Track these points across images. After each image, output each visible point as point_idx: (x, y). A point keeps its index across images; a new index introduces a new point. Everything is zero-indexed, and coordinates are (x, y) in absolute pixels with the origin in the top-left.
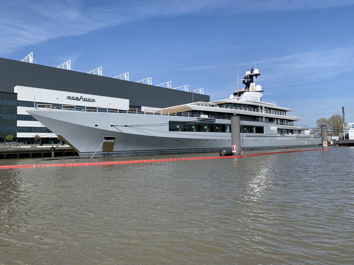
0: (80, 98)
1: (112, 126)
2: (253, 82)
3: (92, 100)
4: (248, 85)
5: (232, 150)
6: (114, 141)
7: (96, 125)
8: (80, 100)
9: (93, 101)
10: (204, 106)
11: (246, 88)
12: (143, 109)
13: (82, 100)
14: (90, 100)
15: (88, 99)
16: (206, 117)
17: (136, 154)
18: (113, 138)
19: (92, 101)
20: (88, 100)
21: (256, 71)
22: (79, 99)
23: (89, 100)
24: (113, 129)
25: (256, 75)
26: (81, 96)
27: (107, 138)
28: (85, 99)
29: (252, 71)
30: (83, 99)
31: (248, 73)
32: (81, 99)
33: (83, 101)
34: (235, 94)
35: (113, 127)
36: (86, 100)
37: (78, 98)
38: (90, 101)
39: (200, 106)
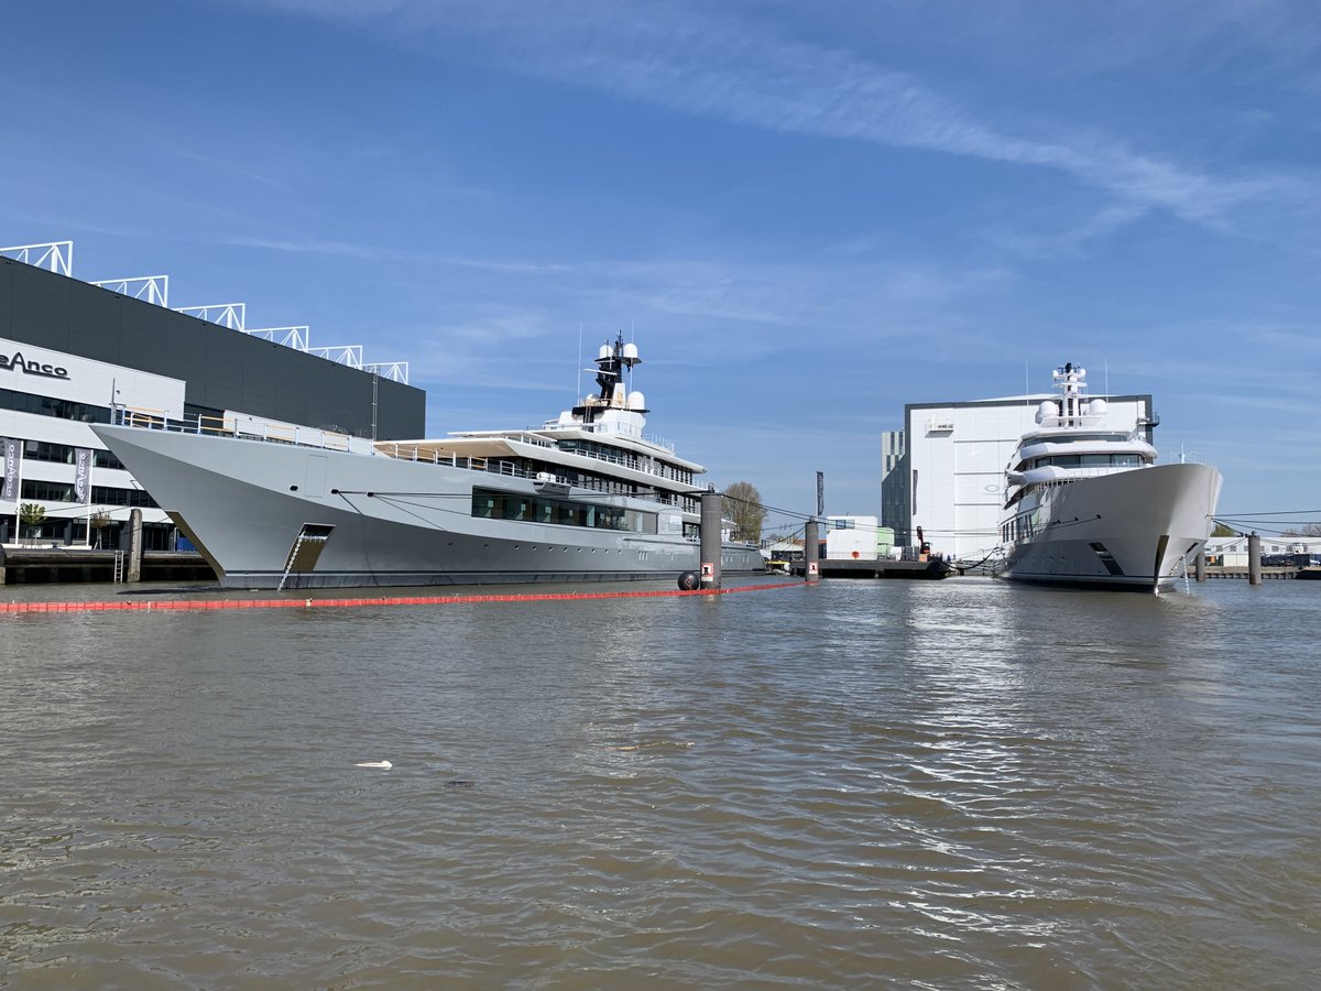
0: (14, 361)
1: (334, 492)
2: (620, 382)
3: (56, 370)
4: (607, 387)
5: (701, 575)
6: (325, 538)
7: (294, 488)
8: (11, 368)
9: (61, 374)
10: (530, 445)
11: (602, 397)
12: (230, 419)
13: (18, 368)
14: (48, 369)
15: (44, 367)
16: (553, 478)
17: (374, 583)
18: (326, 531)
19: (54, 373)
20: (41, 371)
21: (630, 351)
22: (9, 364)
23: (46, 372)
24: (336, 503)
25: (629, 362)
26: (19, 354)
27: (310, 530)
28: (30, 366)
29: (619, 345)
30: (23, 363)
31: (606, 352)
32: (16, 365)
33: (25, 371)
34: (578, 412)
35: (338, 495)
36: (34, 368)
37: (6, 359)
38: (49, 375)
39: (537, 446)
